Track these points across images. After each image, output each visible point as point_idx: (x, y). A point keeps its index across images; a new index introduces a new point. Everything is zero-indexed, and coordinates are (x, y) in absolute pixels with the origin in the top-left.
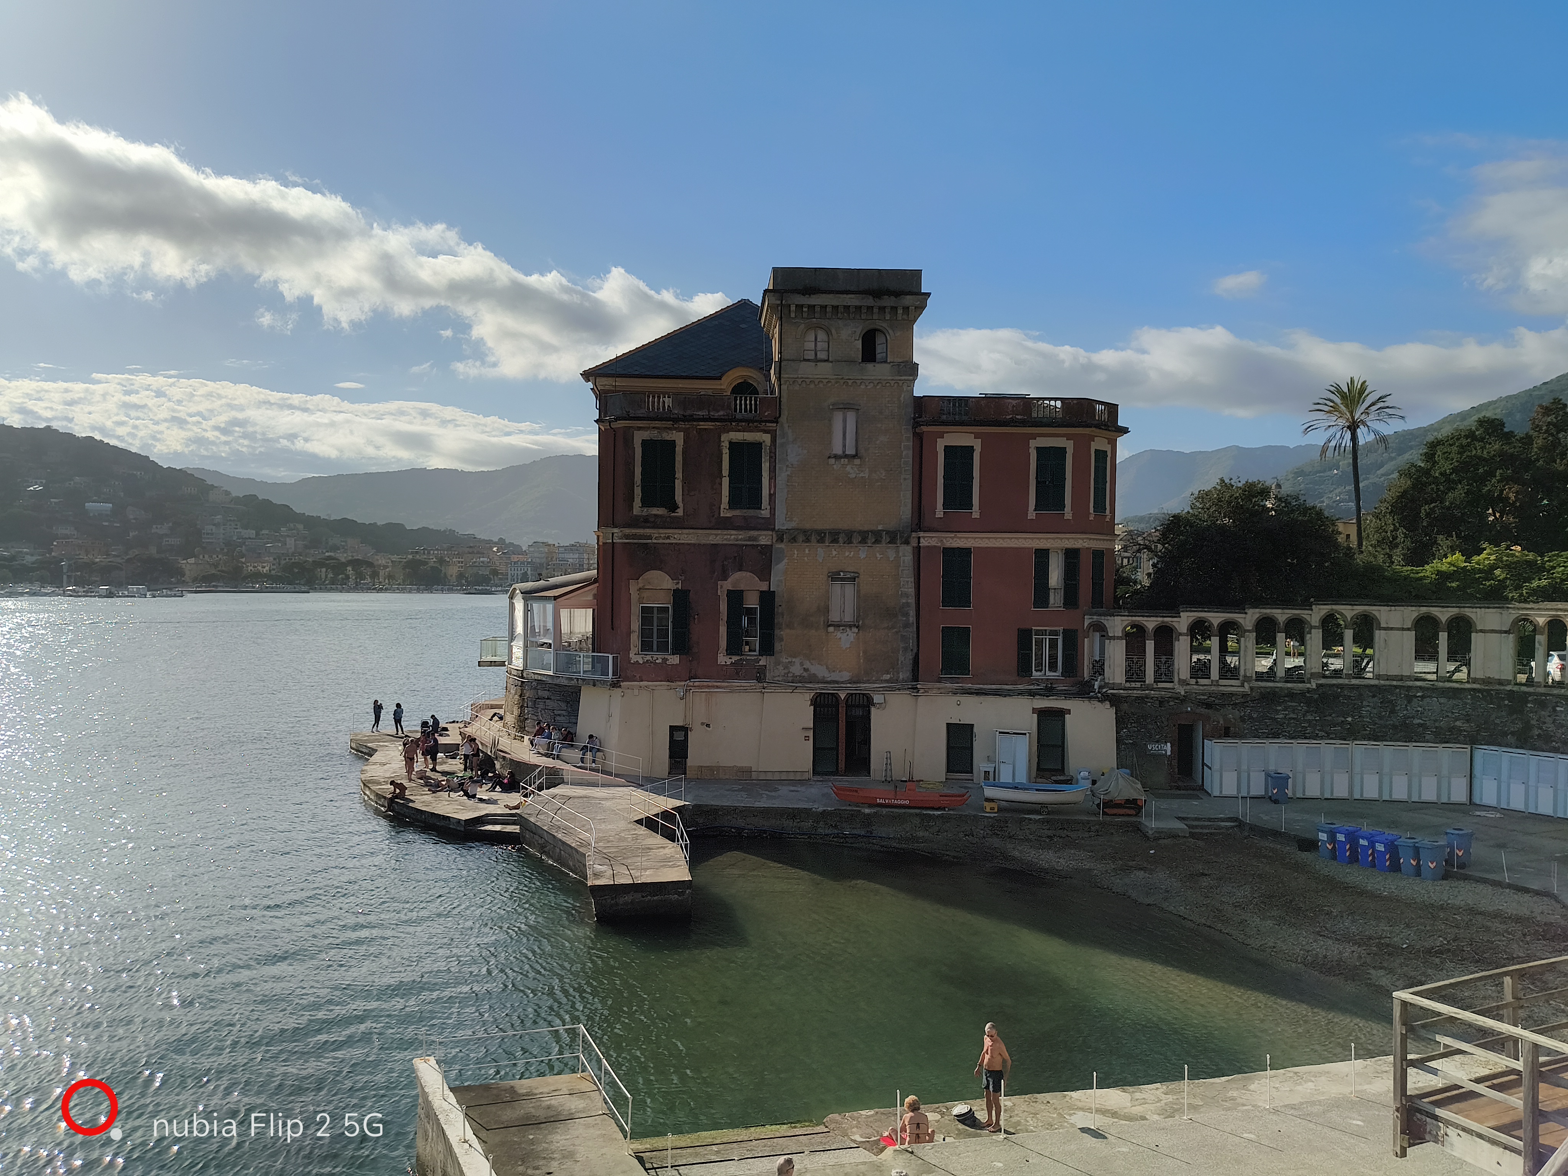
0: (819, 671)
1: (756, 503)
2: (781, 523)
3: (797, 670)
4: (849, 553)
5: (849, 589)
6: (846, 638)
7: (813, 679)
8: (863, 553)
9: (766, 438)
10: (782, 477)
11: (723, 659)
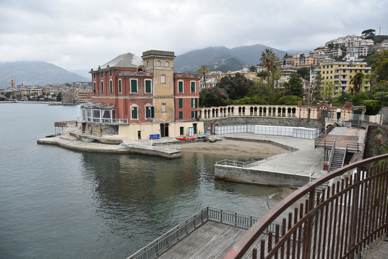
0: (161, 120)
1: (150, 92)
2: (154, 95)
3: (157, 120)
4: (164, 99)
5: (164, 106)
6: (165, 114)
7: (160, 121)
8: (167, 99)
9: (151, 80)
10: (154, 87)
11: (146, 119)
